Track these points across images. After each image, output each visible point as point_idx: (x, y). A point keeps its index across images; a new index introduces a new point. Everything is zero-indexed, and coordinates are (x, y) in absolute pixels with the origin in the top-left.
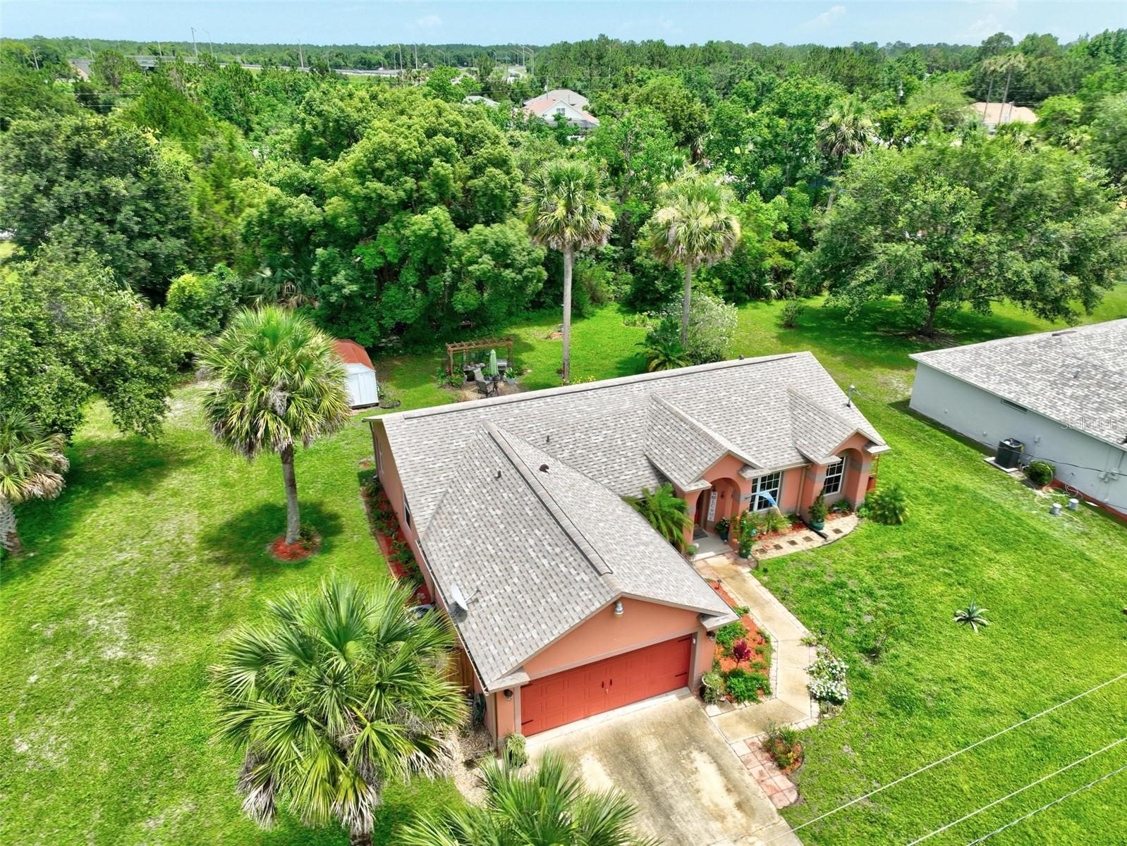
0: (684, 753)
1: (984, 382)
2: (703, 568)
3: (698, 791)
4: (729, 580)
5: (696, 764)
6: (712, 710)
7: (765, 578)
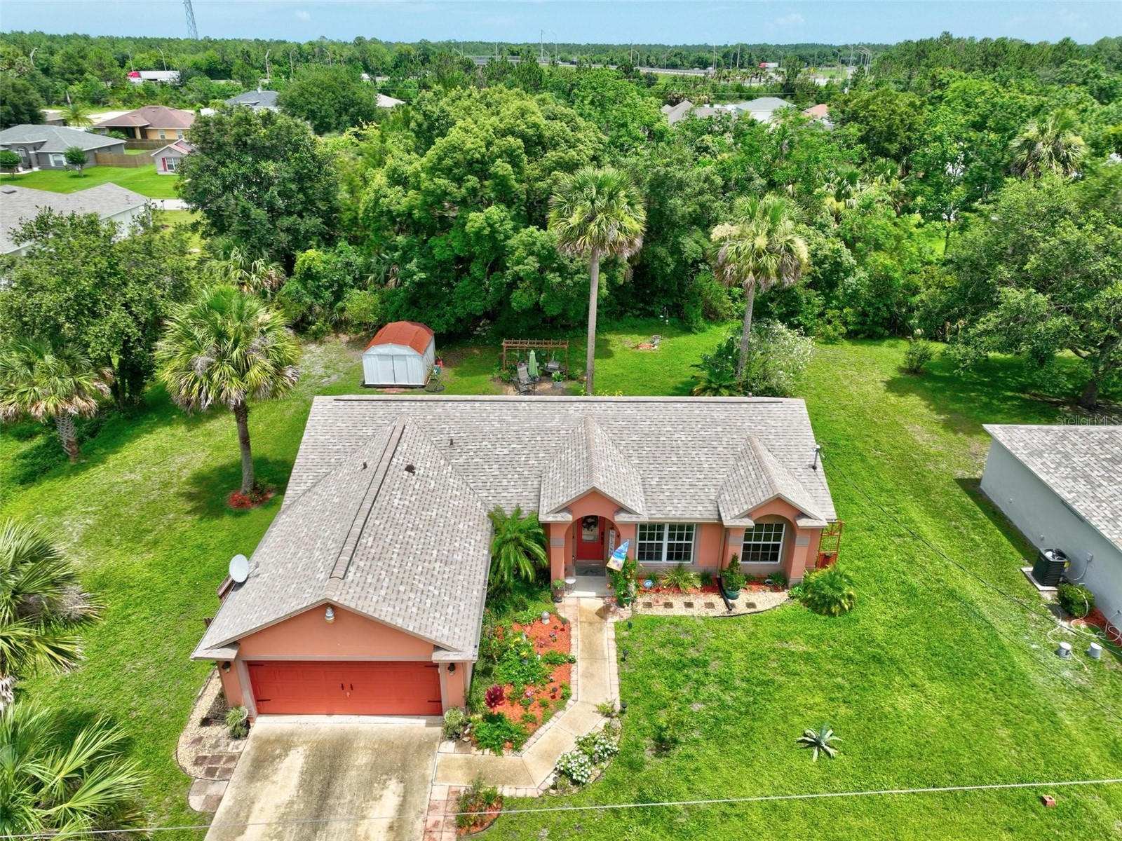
0: (385, 777)
1: (1048, 473)
2: (569, 606)
3: (364, 817)
4: (586, 625)
5: (385, 792)
6: (450, 746)
7: (625, 634)
